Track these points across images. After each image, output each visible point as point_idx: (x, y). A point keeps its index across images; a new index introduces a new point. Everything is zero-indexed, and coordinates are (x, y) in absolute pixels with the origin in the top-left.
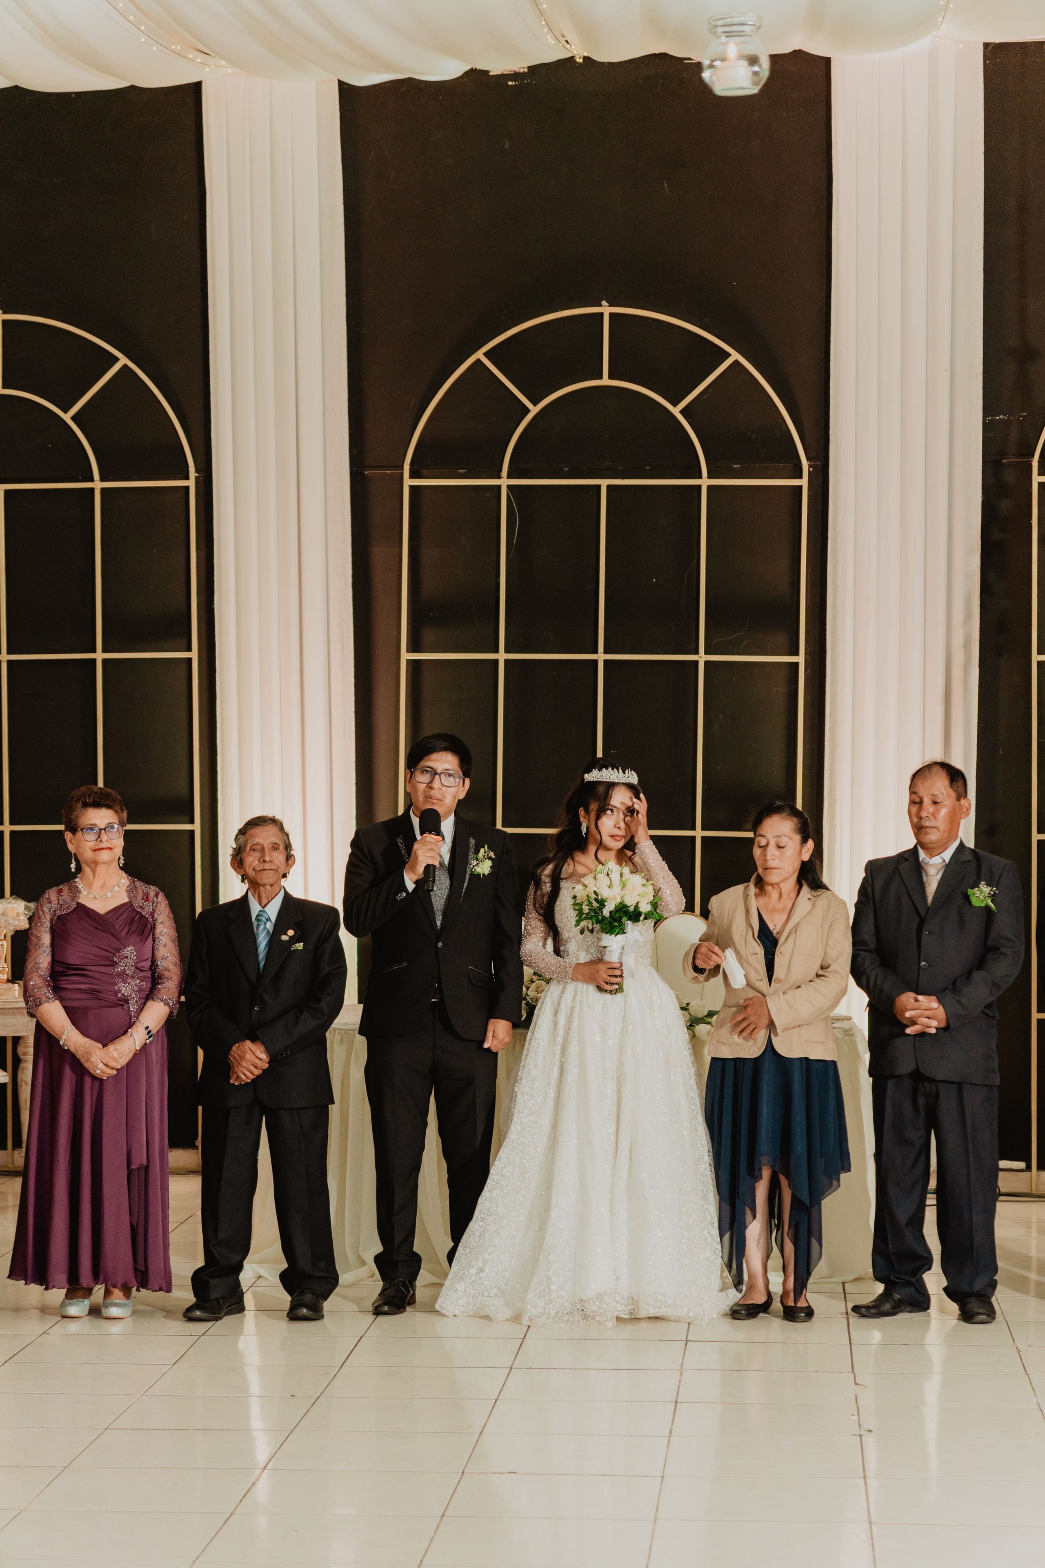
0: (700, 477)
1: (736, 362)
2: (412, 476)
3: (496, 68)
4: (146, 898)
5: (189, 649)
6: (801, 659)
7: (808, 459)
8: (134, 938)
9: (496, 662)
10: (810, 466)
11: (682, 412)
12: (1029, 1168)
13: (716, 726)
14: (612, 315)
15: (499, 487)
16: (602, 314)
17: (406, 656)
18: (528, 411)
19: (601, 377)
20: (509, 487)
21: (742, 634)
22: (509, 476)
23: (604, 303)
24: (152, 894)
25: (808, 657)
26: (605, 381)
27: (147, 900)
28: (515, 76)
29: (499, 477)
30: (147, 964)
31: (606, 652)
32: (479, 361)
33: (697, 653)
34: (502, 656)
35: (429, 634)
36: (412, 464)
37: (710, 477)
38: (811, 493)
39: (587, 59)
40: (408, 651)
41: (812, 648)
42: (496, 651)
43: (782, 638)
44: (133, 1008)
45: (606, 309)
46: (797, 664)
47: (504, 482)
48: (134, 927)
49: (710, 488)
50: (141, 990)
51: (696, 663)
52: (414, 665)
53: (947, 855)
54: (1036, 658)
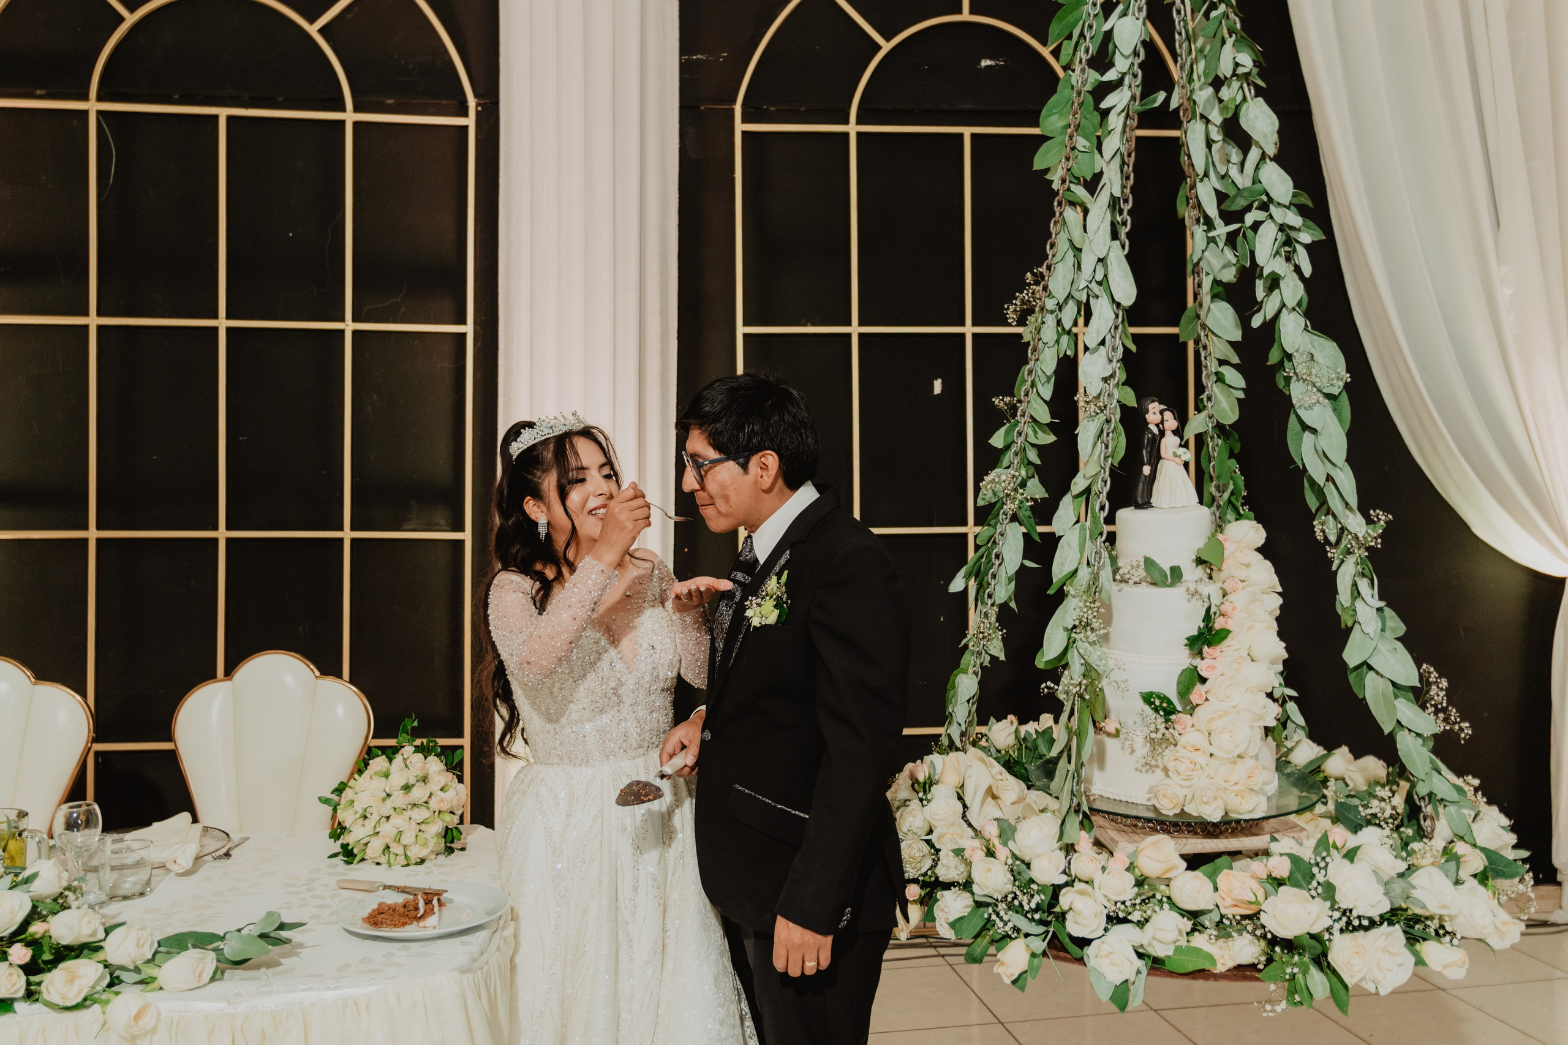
0: (343, 109)
6: (468, 329)
7: (476, 96)
9: (86, 327)
10: (478, 105)
11: (321, 31)
13: (369, 408)
15: (86, 112)
18: (122, 19)
20: (99, 112)
21: (399, 300)
22: (100, 99)
25: (478, 328)
29: (85, 97)
31: (227, 316)
33: (342, 319)
37: (357, 109)
38: (479, 137)
41: (483, 318)
42: (85, 314)
43: (447, 302)
46: (463, 335)
47: (93, 106)
49: (356, 124)
51: (342, 332)
54: (741, 330)
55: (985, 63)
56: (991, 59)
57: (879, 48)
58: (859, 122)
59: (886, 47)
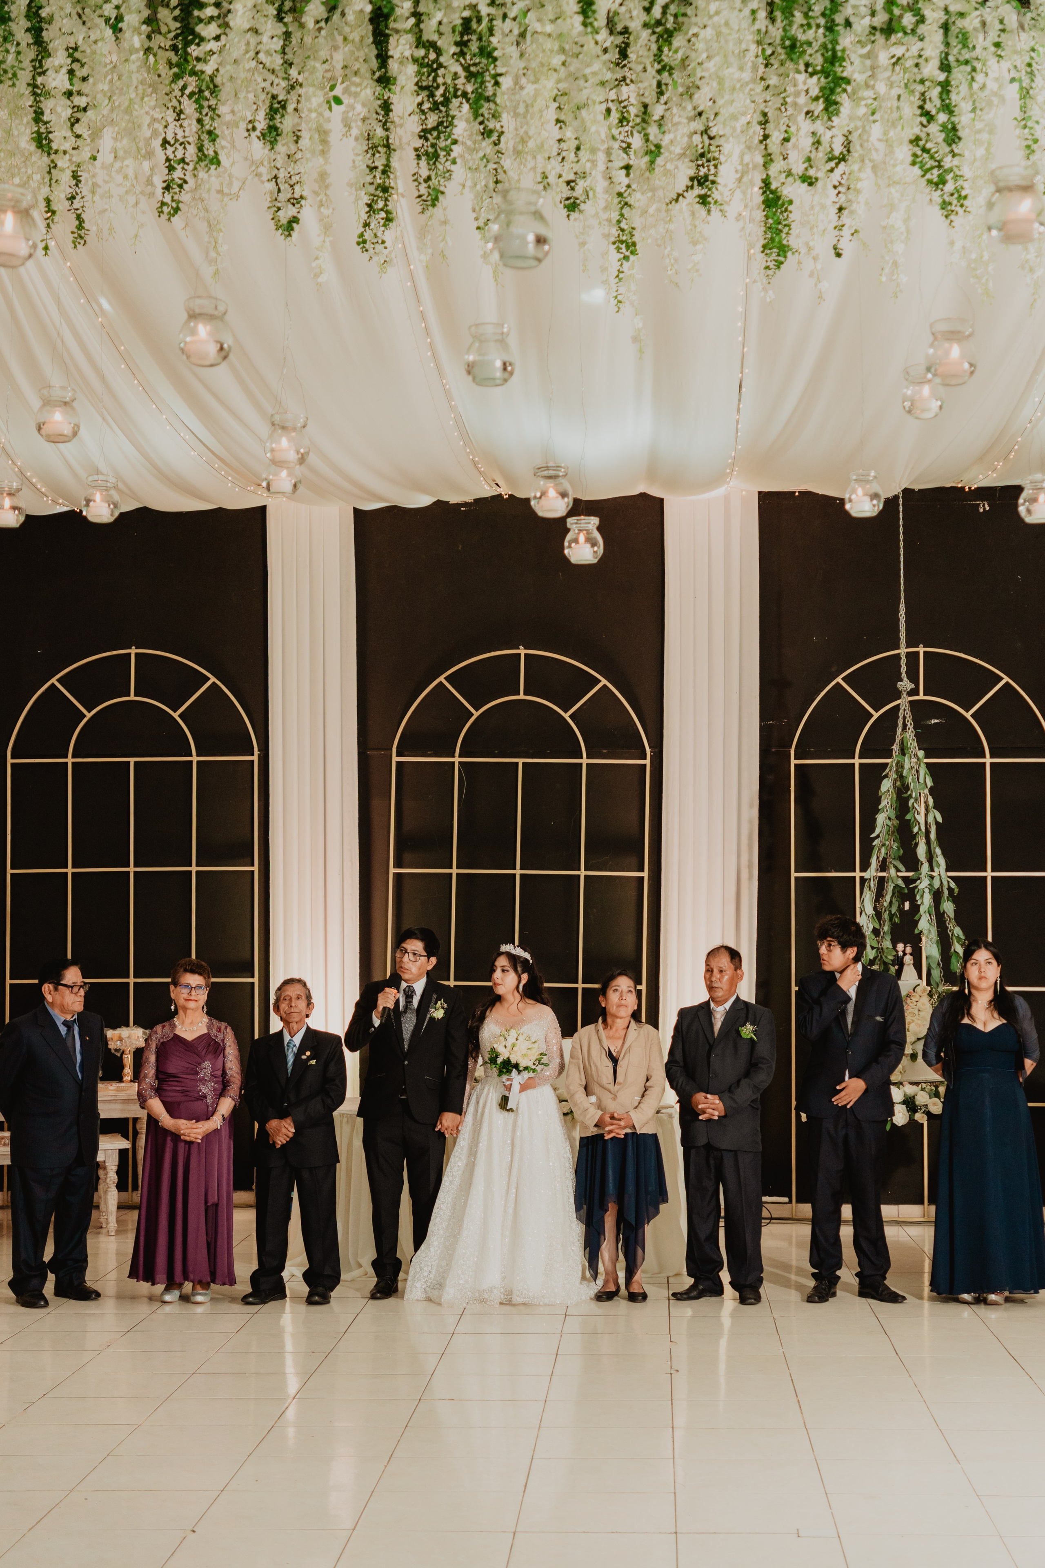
0: (582, 758)
1: (605, 686)
2: (397, 756)
3: (453, 499)
4: (219, 1030)
5: (253, 865)
6: (645, 874)
7: (650, 746)
8: (210, 1056)
9: (451, 874)
10: (651, 752)
11: (570, 717)
12: (790, 1202)
13: (591, 917)
14: (526, 655)
15: (453, 763)
16: (519, 654)
17: (392, 870)
18: (473, 715)
19: (519, 694)
20: (460, 763)
21: (607, 858)
22: (460, 756)
23: (521, 647)
24: (223, 1028)
25: (649, 873)
26: (522, 696)
27: (220, 1031)
28: (465, 504)
29: (454, 756)
30: (219, 1073)
31: (521, 869)
32: (441, 682)
33: (579, 870)
34: (454, 871)
35: (407, 857)
36: (397, 748)
37: (587, 758)
38: (651, 770)
39: (511, 496)
40: (394, 867)
41: (653, 869)
42: (451, 868)
43: (634, 860)
44: (209, 1100)
45: (522, 651)
46: (643, 878)
47: (457, 760)
48: (211, 1048)
49: (587, 764)
50: (215, 1090)
51: (579, 876)
52: (398, 876)
53: (728, 1005)
54: (794, 875)
55: (934, 721)
56: (937, 719)
57: (872, 716)
58: (860, 758)
59: (876, 715)
